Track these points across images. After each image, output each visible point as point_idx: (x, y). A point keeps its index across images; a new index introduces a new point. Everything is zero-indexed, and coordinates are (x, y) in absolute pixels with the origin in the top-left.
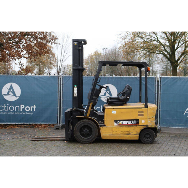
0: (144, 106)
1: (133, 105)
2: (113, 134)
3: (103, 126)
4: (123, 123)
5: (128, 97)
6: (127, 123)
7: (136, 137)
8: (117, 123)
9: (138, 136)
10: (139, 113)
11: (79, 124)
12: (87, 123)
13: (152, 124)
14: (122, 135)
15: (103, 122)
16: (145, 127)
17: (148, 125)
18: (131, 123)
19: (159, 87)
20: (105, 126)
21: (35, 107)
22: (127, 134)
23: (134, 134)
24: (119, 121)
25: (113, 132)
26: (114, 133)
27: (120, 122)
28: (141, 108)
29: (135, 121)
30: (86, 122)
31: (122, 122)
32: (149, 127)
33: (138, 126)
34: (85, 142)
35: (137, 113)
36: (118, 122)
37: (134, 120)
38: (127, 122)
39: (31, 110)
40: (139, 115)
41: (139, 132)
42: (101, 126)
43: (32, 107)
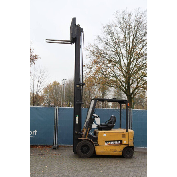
0: (125, 131)
1: (117, 130)
2: (104, 151)
4: (111, 143)
5: (114, 124)
7: (120, 154)
8: (107, 143)
9: (122, 152)
10: (122, 136)
11: (80, 144)
12: (86, 143)
13: (131, 144)
14: (110, 152)
15: (96, 143)
16: (127, 146)
17: (128, 145)
18: (117, 143)
19: (131, 117)
20: (98, 145)
21: (36, 131)
22: (114, 151)
23: (119, 151)
24: (109, 141)
25: (104, 149)
26: (105, 150)
28: (124, 132)
29: (119, 142)
30: (86, 142)
32: (129, 146)
33: (122, 145)
34: (85, 157)
35: (121, 136)
36: (108, 142)
37: (119, 141)
38: (114, 142)
39: (33, 134)
40: (123, 137)
41: (122, 150)
42: (96, 145)
43: (33, 132)
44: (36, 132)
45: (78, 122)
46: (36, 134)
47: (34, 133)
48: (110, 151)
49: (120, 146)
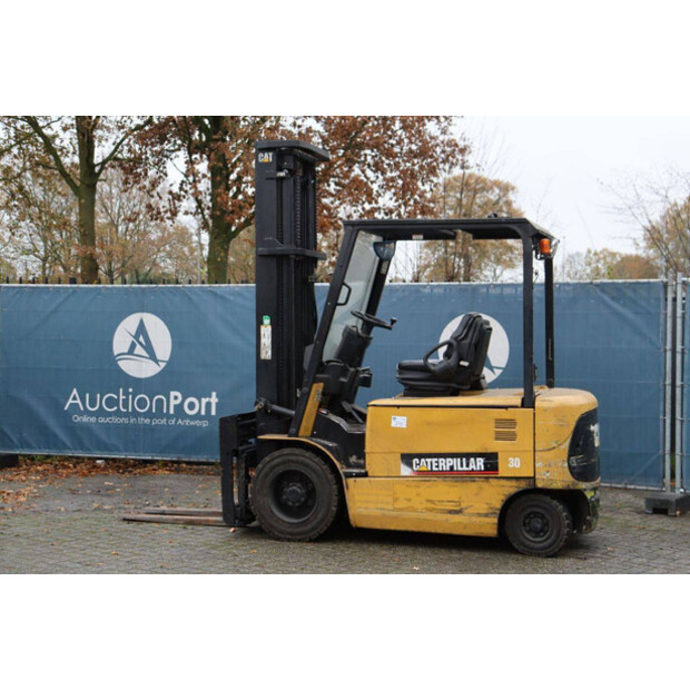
0: (518, 401)
2: (394, 510)
3: (359, 475)
4: (434, 464)
6: (452, 467)
7: (488, 527)
8: (410, 465)
9: (496, 521)
10: (497, 427)
11: (268, 466)
12: (297, 462)
13: (555, 472)
14: (430, 516)
15: (360, 462)
16: (523, 485)
17: (534, 478)
18: (468, 466)
20: (366, 475)
21: (214, 400)
22: (450, 512)
23: (479, 515)
24: (420, 456)
25: (396, 500)
26: (398, 505)
27: (423, 460)
28: (506, 407)
29: (480, 462)
30: (293, 458)
31: (429, 460)
32: (540, 485)
33: (493, 482)
34: (291, 534)
35: (492, 429)
36: (415, 460)
37: (476, 455)
38: (450, 462)
39: (203, 413)
40: (499, 436)
41: (498, 505)
42: (349, 475)
43: (204, 401)
44: (217, 404)
45: (270, 353)
46: (213, 413)
47: (208, 405)
48: (431, 510)
49: (484, 485)
